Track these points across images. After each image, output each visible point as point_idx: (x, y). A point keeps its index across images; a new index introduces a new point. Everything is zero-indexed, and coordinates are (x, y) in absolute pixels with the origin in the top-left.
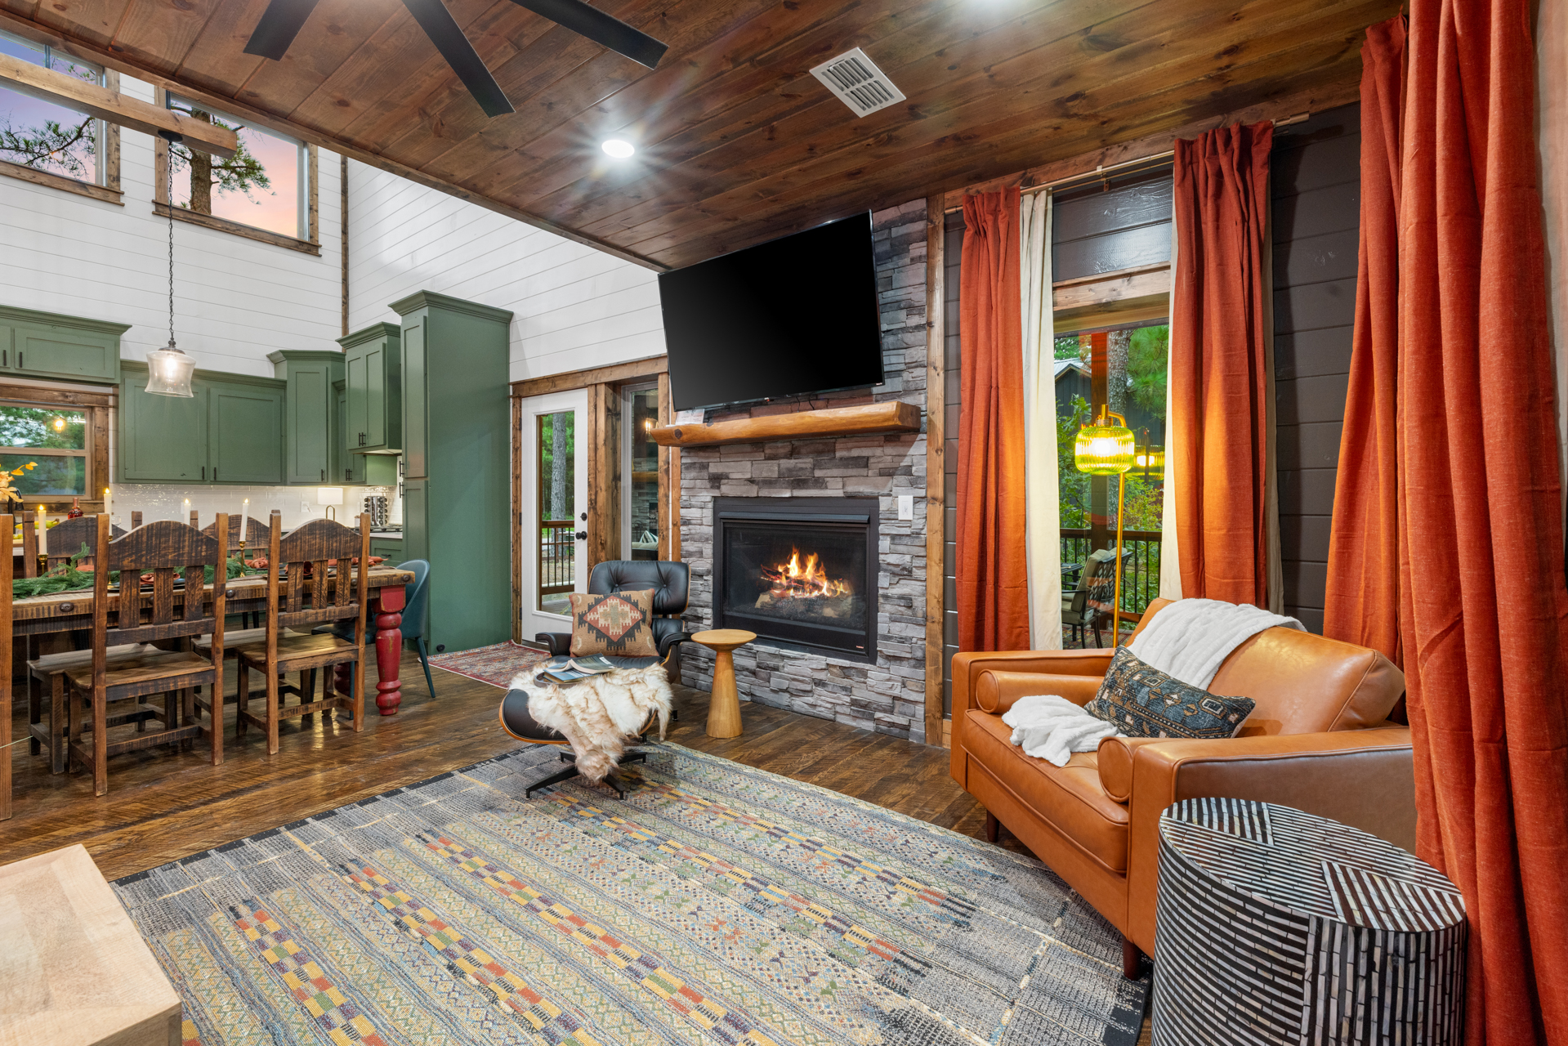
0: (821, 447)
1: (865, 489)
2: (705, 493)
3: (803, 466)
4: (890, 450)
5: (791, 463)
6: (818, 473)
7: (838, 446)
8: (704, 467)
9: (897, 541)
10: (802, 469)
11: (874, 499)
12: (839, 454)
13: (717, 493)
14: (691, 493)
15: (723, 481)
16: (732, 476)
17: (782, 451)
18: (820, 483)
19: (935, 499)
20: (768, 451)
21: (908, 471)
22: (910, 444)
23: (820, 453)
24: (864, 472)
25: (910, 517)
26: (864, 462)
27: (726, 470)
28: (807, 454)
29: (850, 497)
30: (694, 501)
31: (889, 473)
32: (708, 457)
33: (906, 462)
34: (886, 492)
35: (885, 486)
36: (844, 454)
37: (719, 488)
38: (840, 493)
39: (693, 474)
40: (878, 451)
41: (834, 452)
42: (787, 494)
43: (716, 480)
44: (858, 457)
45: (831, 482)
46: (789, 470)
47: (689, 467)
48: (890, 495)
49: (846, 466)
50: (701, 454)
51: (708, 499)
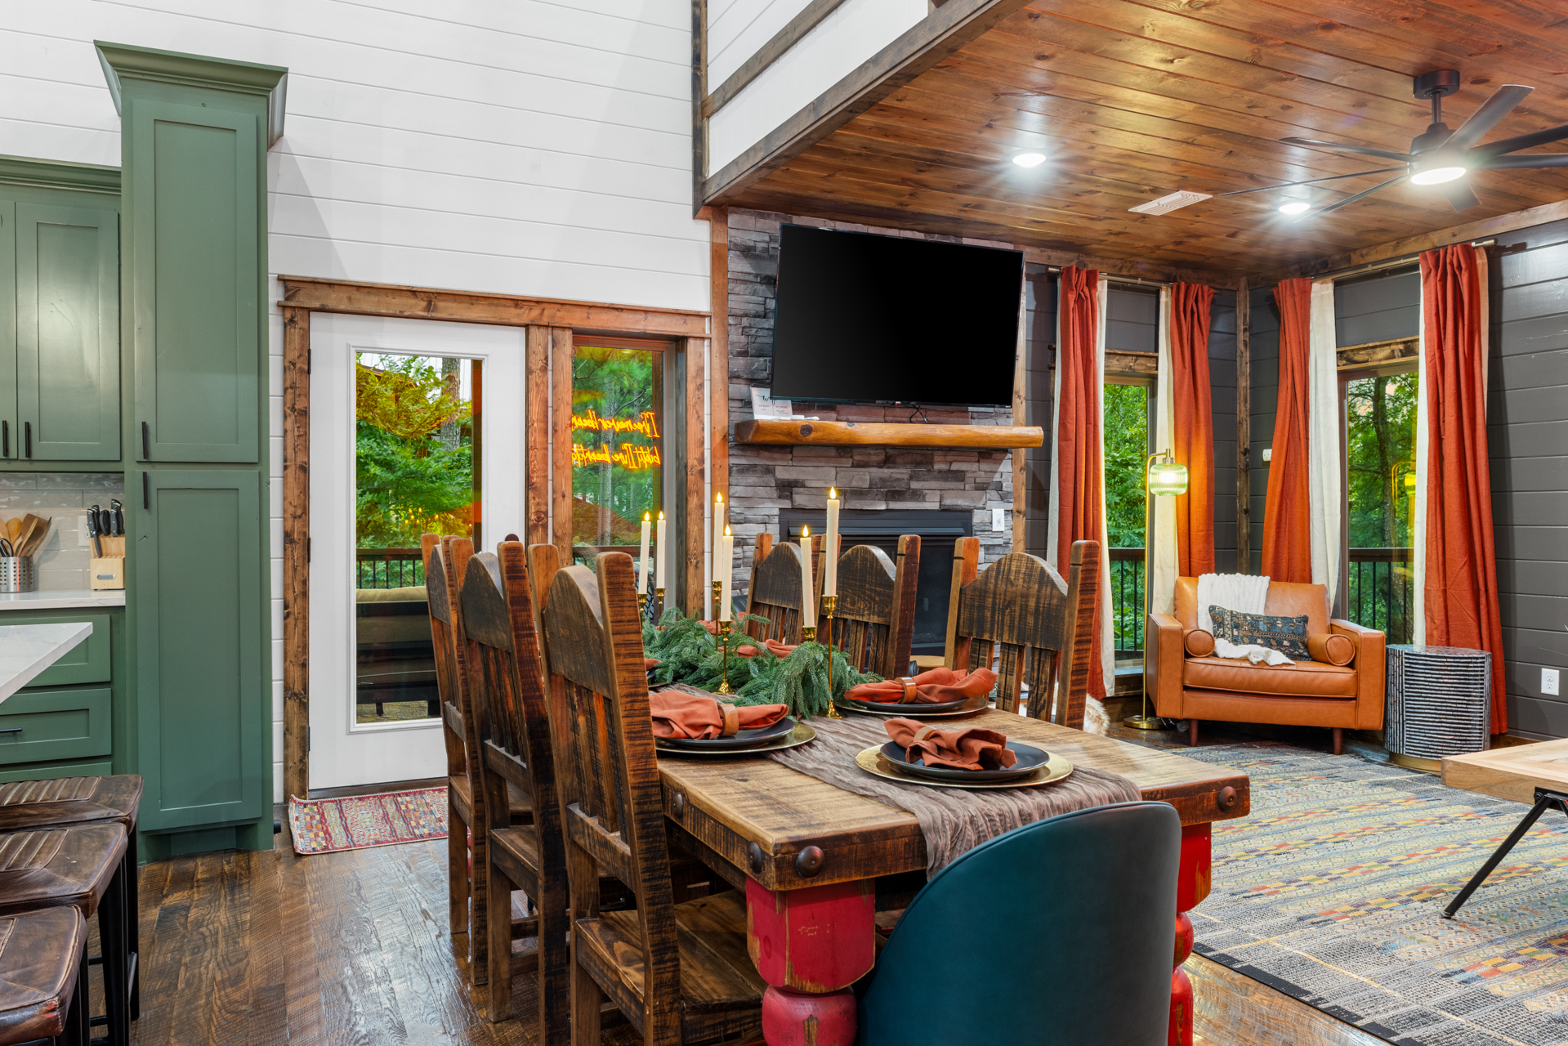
0: (919, 458)
1: (962, 503)
2: (770, 505)
3: (899, 476)
4: (985, 466)
5: (886, 472)
6: (914, 485)
7: (936, 458)
8: (769, 471)
9: (990, 551)
10: (898, 479)
11: (969, 512)
12: (937, 467)
13: (787, 504)
14: (746, 504)
15: (795, 490)
16: (808, 484)
17: (875, 458)
18: (917, 495)
19: (1019, 512)
20: (857, 458)
21: (999, 487)
22: (999, 461)
23: (918, 464)
24: (960, 485)
25: (1002, 529)
26: (959, 476)
27: (801, 477)
28: (904, 465)
29: (945, 510)
30: (749, 514)
31: (982, 487)
32: (775, 459)
33: (997, 478)
34: (981, 505)
35: (981, 499)
36: (944, 467)
37: (791, 498)
38: (935, 506)
39: (752, 479)
40: (975, 466)
41: (932, 464)
42: (883, 507)
43: (786, 488)
44: (957, 471)
45: (930, 495)
46: (883, 480)
47: (744, 470)
48: (984, 508)
49: (946, 480)
50: (766, 454)
51: (776, 512)
